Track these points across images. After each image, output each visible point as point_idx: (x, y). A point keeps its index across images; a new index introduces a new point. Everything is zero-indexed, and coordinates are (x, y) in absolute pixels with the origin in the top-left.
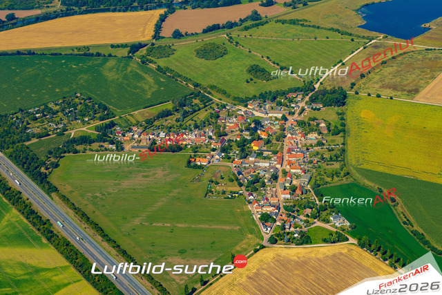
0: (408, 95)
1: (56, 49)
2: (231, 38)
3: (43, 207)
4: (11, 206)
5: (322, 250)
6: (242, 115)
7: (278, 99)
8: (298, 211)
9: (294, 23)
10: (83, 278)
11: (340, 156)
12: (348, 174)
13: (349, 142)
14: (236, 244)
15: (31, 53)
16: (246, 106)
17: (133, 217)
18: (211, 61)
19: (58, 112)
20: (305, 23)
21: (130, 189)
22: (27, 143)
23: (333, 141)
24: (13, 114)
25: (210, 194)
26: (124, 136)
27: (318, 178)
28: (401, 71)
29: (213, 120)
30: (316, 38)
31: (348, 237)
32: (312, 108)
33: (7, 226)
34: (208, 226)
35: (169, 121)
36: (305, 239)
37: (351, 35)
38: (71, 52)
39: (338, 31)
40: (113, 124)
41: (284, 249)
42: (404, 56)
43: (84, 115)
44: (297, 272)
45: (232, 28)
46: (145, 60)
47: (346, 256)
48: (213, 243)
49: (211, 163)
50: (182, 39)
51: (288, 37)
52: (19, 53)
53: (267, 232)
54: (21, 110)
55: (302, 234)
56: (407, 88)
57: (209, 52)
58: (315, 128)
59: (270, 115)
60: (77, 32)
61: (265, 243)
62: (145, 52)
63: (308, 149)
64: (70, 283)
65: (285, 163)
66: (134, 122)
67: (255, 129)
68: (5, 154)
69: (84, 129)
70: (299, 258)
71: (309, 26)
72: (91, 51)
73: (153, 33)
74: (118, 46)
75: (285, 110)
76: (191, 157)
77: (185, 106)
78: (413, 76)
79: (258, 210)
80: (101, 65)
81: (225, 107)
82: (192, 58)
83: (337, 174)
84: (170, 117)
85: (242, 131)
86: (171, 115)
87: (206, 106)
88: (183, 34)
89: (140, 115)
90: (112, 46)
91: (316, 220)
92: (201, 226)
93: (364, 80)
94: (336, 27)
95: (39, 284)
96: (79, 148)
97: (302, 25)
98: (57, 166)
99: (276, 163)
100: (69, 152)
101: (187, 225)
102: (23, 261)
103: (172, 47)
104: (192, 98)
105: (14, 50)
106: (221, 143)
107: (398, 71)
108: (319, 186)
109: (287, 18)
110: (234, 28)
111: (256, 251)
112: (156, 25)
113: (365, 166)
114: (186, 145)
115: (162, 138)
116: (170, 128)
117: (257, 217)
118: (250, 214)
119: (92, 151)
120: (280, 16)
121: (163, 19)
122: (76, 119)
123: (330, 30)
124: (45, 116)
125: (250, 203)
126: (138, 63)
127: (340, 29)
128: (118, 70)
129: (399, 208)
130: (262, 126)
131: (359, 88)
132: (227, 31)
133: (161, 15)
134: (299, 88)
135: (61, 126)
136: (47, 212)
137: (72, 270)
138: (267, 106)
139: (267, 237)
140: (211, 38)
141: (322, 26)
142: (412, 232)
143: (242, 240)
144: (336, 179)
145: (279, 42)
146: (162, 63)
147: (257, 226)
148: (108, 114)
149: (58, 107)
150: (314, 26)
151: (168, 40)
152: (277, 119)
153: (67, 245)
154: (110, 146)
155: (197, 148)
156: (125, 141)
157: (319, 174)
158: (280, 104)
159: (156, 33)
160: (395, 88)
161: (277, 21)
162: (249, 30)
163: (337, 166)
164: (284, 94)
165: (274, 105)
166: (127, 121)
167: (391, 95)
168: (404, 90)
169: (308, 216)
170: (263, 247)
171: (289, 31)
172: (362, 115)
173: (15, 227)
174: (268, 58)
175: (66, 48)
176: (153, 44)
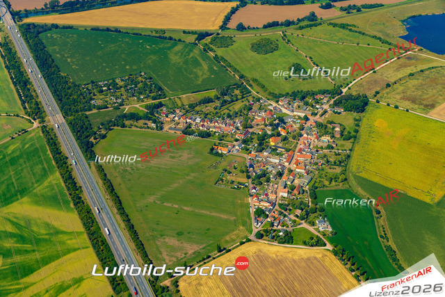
0: (424, 109)
1: (139, 29)
2: (285, 35)
3: (81, 174)
4: (57, 168)
5: (300, 251)
6: (271, 110)
7: (307, 99)
8: (290, 210)
9: (344, 28)
10: (91, 246)
11: (344, 161)
12: (346, 179)
13: (356, 149)
14: (227, 233)
15: (117, 31)
16: (277, 102)
17: (150, 194)
18: (262, 55)
19: (121, 87)
20: (353, 29)
21: (156, 167)
22: (88, 113)
23: (342, 146)
24: (85, 85)
25: (220, 182)
26: (167, 117)
27: (318, 181)
28: (425, 84)
29: (245, 112)
30: (358, 44)
31: (327, 242)
32: (334, 112)
33: (47, 187)
34: (209, 213)
35: (209, 108)
36: (288, 239)
37: (390, 44)
38: (150, 33)
39: (380, 39)
40: (161, 105)
41: (267, 245)
42: (432, 70)
43: (141, 93)
44: (271, 270)
45: (289, 26)
46: (206, 48)
47: (319, 261)
48: (208, 229)
49: (231, 153)
50: (245, 32)
51: (335, 40)
52: (108, 30)
53: (257, 227)
54: (93, 82)
55: (287, 233)
56: (425, 103)
57: (263, 47)
58: (330, 131)
59: (295, 113)
60: (161, 15)
61: (252, 237)
62: (209, 40)
63: (317, 151)
64: (79, 249)
65: (294, 161)
66: (180, 105)
67: (278, 125)
68: (67, 121)
69: (137, 106)
70: (277, 256)
71: (356, 32)
72: (165, 35)
73: (221, 24)
74: (189, 33)
75: (309, 110)
76: (215, 145)
77: (226, 95)
78: (434, 91)
79: (256, 204)
80: (170, 48)
81: (259, 101)
82: (246, 51)
83: (336, 178)
84: (210, 104)
85: (266, 126)
86: (212, 102)
87: (243, 98)
88: (246, 27)
89: (187, 98)
90: (184, 32)
91: (303, 221)
92: (203, 212)
93: (388, 90)
94: (379, 35)
95: (54, 245)
96: (127, 123)
97: (350, 30)
98: (104, 137)
99: (285, 160)
100: (118, 126)
101: (191, 209)
102: (49, 222)
103: (234, 39)
104: (234, 88)
105: (104, 27)
106: (245, 135)
107: (422, 85)
108: (317, 188)
109: (339, 21)
110: (291, 27)
111: (242, 243)
112: (226, 16)
113: (363, 175)
114: (215, 132)
115: (196, 124)
116: (207, 114)
117: (252, 210)
118: (248, 206)
119: (137, 127)
120: (333, 19)
121: (234, 11)
122: (133, 96)
123: (373, 37)
124: (110, 89)
125: (252, 196)
126: (201, 50)
127: (382, 37)
128: (182, 54)
129: (381, 222)
130: (285, 123)
131: (381, 97)
132: (284, 28)
133: (233, 8)
134: (328, 91)
135: (119, 101)
136: (83, 179)
137: (85, 236)
138: (296, 104)
139: (255, 231)
140: (268, 34)
141: (367, 33)
142: (385, 247)
143: (234, 231)
144: (333, 183)
145: (325, 44)
146: (220, 52)
147: (250, 219)
148: (160, 95)
149: (123, 83)
150: (360, 33)
151: (232, 31)
152: (300, 117)
153: (88, 212)
154: (153, 125)
155: (223, 136)
156: (166, 121)
157: (320, 177)
158: (307, 104)
159: (224, 24)
160: (413, 101)
161: (331, 24)
162: (303, 30)
163: (338, 170)
164: (313, 94)
165: (301, 104)
166: (174, 103)
167: (408, 107)
168: (422, 104)
169: (297, 216)
170: (249, 240)
171: (337, 34)
172: (376, 124)
173: (54, 189)
174: (311, 58)
175: (147, 30)
176: (218, 34)
